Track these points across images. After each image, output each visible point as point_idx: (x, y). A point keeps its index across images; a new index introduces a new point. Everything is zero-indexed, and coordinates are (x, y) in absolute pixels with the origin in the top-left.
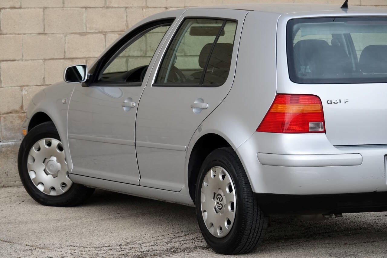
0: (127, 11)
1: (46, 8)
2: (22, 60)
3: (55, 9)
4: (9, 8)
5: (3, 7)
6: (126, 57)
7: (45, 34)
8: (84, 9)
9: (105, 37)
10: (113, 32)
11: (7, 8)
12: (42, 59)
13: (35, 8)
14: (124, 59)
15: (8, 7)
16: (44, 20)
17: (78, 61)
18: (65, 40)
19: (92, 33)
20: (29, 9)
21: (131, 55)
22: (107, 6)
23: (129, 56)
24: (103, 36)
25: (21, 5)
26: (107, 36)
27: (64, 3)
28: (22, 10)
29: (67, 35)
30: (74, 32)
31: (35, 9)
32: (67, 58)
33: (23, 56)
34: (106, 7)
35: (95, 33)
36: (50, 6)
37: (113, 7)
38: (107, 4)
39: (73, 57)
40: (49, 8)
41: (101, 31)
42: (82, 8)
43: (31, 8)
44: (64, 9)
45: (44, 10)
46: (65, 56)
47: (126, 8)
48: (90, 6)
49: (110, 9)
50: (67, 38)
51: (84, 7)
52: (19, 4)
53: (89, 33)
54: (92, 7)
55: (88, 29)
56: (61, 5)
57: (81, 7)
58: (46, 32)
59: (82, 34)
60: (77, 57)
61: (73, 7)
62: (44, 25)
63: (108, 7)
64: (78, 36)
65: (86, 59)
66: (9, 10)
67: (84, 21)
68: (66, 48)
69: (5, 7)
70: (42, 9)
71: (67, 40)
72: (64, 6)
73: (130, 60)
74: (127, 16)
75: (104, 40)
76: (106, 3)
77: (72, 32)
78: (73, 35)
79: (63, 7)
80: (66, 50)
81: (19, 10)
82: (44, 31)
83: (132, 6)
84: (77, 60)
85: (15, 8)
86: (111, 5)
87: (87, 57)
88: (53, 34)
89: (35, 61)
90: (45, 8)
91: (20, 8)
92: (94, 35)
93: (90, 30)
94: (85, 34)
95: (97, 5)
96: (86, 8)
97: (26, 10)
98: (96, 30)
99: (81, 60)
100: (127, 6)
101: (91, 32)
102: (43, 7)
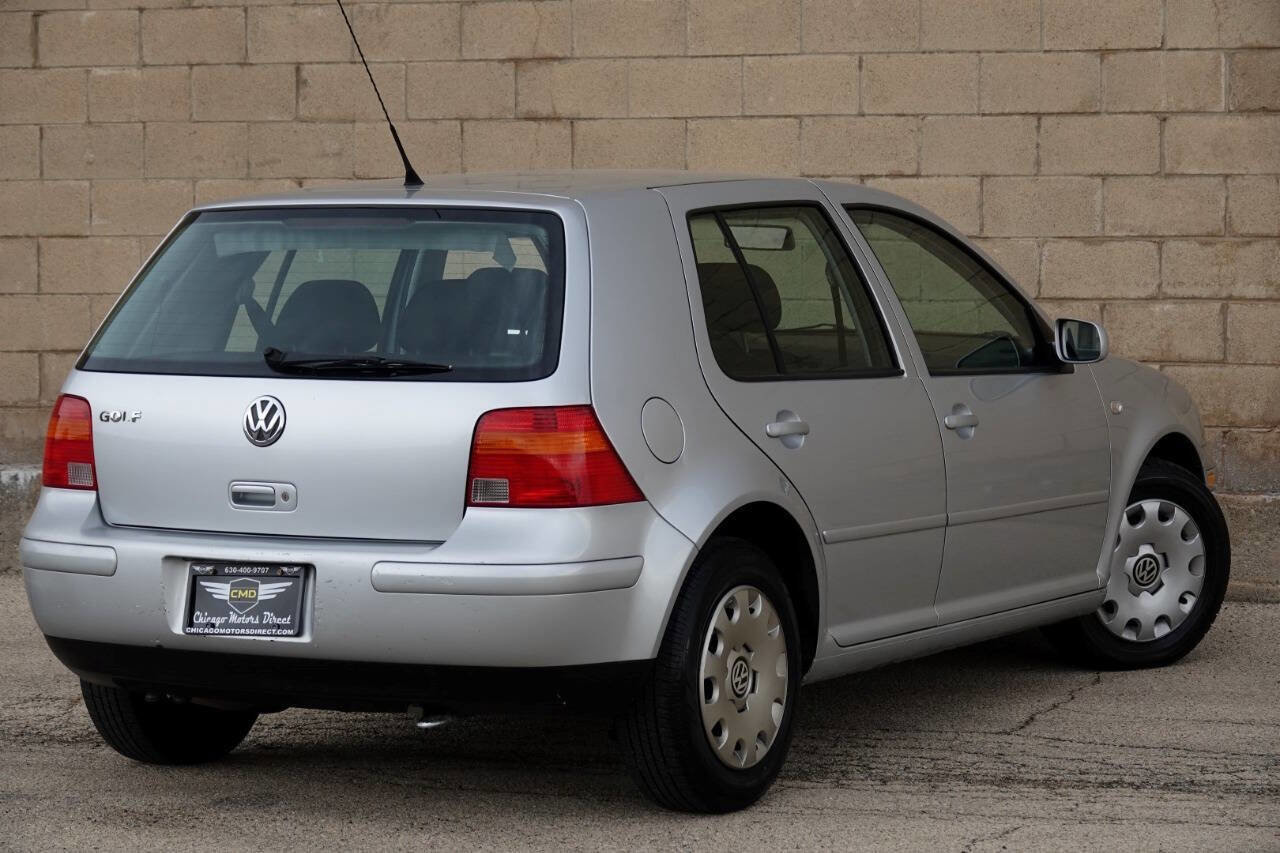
0: (1230, 186)
1: (988, 176)
2: (920, 301)
3: (1012, 178)
4: (887, 176)
5: (870, 173)
6: (1220, 299)
7: (986, 238)
8: (1098, 180)
9: (1160, 249)
10: (1183, 236)
11: (881, 176)
12: (975, 301)
13: (957, 176)
14: (1217, 306)
15: (884, 174)
16: (981, 206)
17: (1078, 307)
18: (1041, 255)
19: (1121, 239)
20: (941, 180)
21: (1235, 294)
22: (1167, 172)
23: (1230, 298)
24: (1152, 247)
25: (918, 169)
26: (1164, 248)
27: (1038, 163)
28: (921, 180)
29: (1046, 242)
30: (1068, 235)
31: (957, 179)
32: (1044, 298)
33: (921, 291)
34: (1163, 174)
35: (1129, 238)
36: (998, 172)
37: (1183, 175)
38: (1168, 166)
39: (1062, 296)
40: (994, 176)
41: (1146, 233)
42: (1091, 176)
43: (946, 176)
44: (1041, 178)
45: (982, 180)
46: (1039, 292)
47: (1227, 176)
48: (1115, 171)
49: (1177, 181)
50: (1046, 248)
51: (1099, 175)
52: (914, 165)
53: (1112, 239)
54: (1121, 175)
55: (1108, 228)
56: (1030, 169)
57: (1090, 173)
58: (986, 234)
59: (1088, 240)
60: (1073, 296)
61: (1065, 175)
62: (982, 217)
63: (1169, 176)
64: (1078, 245)
65: (1102, 302)
66: (888, 180)
67: (1098, 208)
68: (1043, 273)
69: (876, 173)
70: (977, 180)
71: (1046, 253)
72: (1039, 170)
73: (1234, 307)
74: (1227, 199)
75: (1157, 257)
76: (1162, 164)
77: (1061, 235)
78: (1065, 241)
79: (1036, 175)
80: (1043, 278)
81: (914, 180)
82: (982, 230)
83: (1244, 172)
84: (1075, 304)
85: (902, 176)
86: (1179, 170)
87: (1104, 297)
88: (1009, 238)
89: (954, 304)
90: (984, 177)
91: (917, 176)
92: (1126, 243)
93: (1116, 231)
94: (1103, 242)
95: (1136, 169)
96: (1104, 177)
97: (934, 180)
98: (1131, 231)
99: (1088, 303)
100: (1227, 171)
101: (1117, 237)
102: (979, 173)
